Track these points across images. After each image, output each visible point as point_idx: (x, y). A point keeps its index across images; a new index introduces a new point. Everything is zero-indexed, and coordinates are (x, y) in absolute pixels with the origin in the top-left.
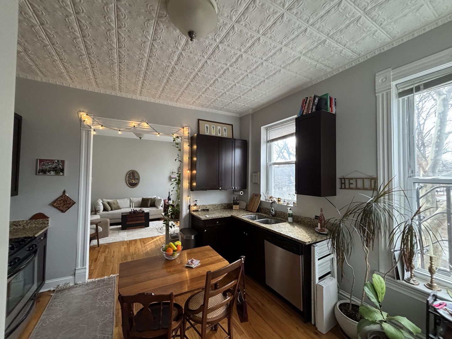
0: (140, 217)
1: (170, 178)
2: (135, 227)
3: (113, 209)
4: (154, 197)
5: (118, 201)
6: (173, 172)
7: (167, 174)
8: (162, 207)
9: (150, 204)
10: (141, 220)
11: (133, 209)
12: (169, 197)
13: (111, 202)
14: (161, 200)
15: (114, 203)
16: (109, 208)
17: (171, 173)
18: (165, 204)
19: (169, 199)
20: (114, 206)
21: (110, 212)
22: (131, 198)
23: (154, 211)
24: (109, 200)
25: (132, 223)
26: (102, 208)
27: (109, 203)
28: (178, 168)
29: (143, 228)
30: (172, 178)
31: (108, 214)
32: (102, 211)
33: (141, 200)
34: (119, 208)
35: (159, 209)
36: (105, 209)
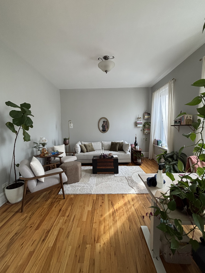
0: (109, 162)
1: (136, 124)
2: (105, 172)
3: (88, 151)
4: (122, 142)
5: (93, 143)
6: (139, 117)
7: (133, 121)
8: (129, 152)
9: (118, 148)
10: (110, 166)
11: (103, 154)
12: (135, 143)
13: (87, 145)
14: (128, 145)
15: (89, 146)
16: (85, 150)
17: (136, 119)
18: (132, 149)
19: (136, 144)
20: (89, 148)
21: (86, 153)
22: (103, 142)
23: (122, 155)
24: (86, 143)
25: (101, 167)
26: (79, 149)
27: (85, 145)
28: (144, 114)
29: (112, 174)
30: (138, 124)
31: (84, 155)
32: (80, 152)
33: (111, 143)
34: (93, 150)
35: (127, 154)
36: (82, 151)
